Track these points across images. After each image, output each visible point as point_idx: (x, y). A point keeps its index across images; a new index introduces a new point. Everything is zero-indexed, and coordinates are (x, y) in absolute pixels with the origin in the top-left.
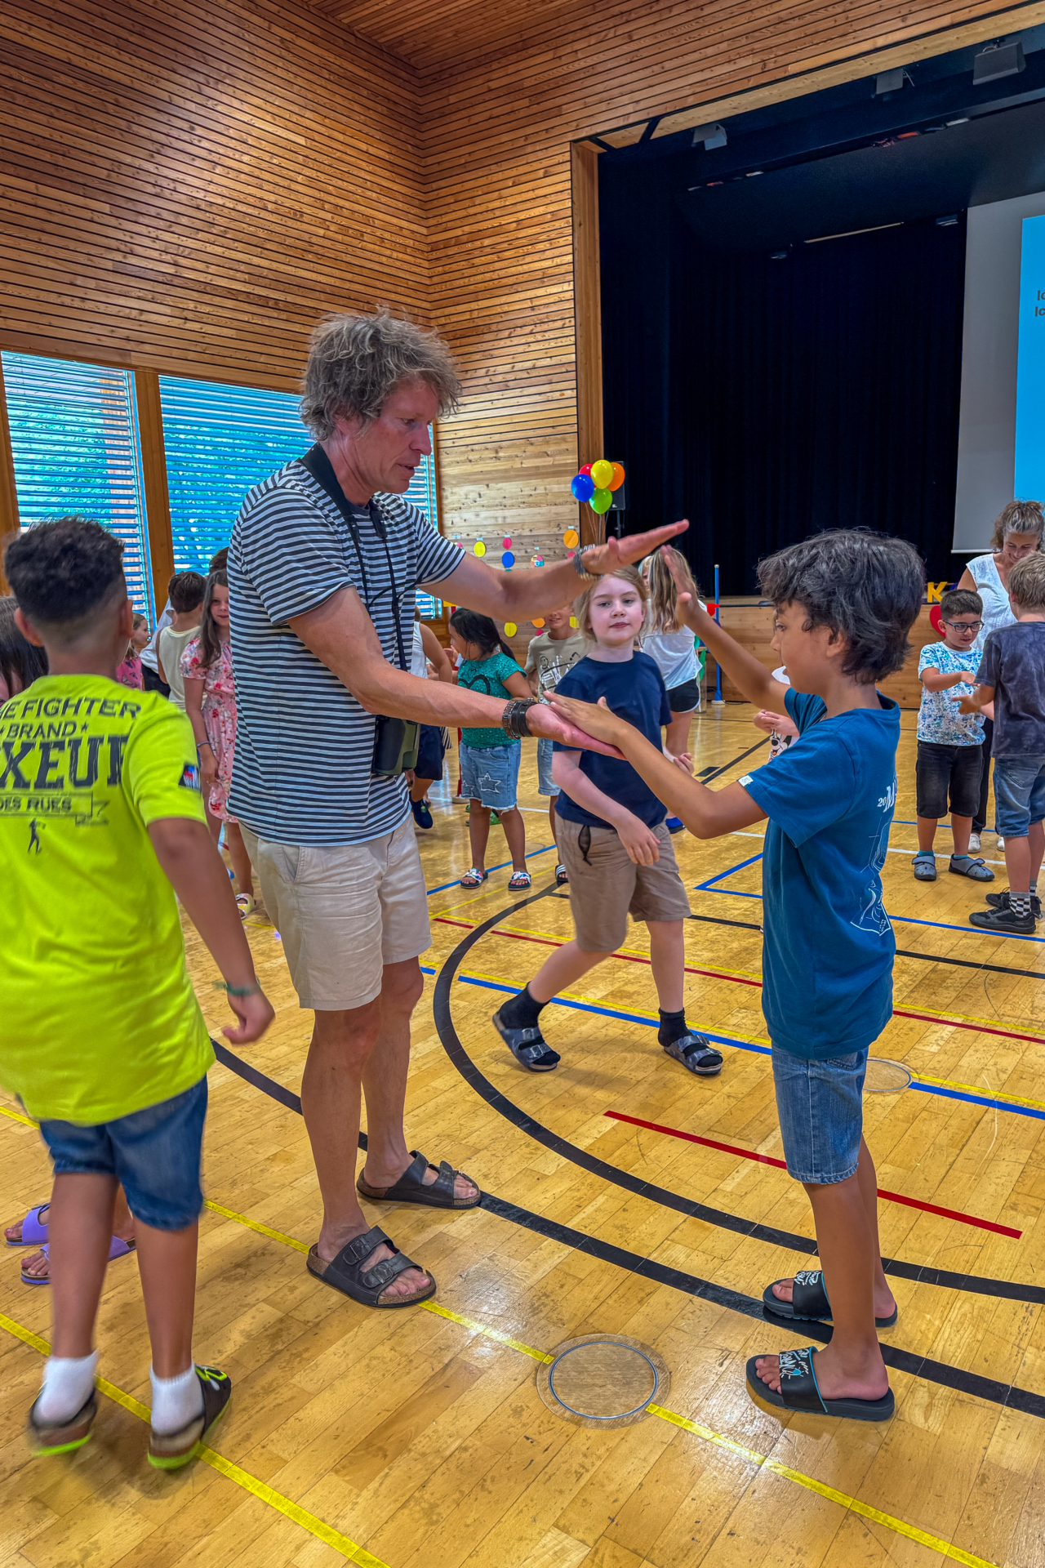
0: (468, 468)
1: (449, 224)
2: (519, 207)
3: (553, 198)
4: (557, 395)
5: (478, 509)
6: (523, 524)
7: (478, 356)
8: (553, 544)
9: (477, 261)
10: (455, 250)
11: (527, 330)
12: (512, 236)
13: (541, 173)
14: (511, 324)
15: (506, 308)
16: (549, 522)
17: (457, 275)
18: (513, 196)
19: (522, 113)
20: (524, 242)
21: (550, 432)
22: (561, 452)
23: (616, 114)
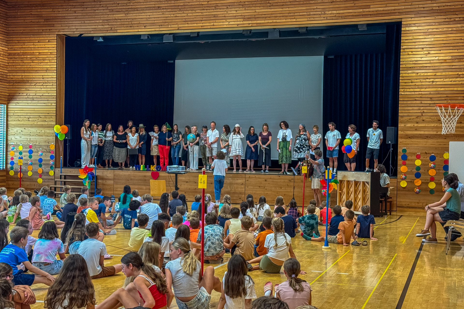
0: (18, 123)
1: (16, 49)
2: (40, 49)
3: (51, 48)
4: (50, 104)
5: (20, 135)
6: (37, 141)
7: (24, 89)
8: (46, 148)
9: (25, 61)
10: (18, 57)
11: (41, 84)
12: (37, 56)
13: (47, 41)
14: (36, 82)
15: (34, 77)
16: (46, 141)
17: (18, 64)
18: (38, 45)
19: (42, 23)
20: (41, 59)
21: (47, 115)
22: (50, 121)
23: (71, 31)
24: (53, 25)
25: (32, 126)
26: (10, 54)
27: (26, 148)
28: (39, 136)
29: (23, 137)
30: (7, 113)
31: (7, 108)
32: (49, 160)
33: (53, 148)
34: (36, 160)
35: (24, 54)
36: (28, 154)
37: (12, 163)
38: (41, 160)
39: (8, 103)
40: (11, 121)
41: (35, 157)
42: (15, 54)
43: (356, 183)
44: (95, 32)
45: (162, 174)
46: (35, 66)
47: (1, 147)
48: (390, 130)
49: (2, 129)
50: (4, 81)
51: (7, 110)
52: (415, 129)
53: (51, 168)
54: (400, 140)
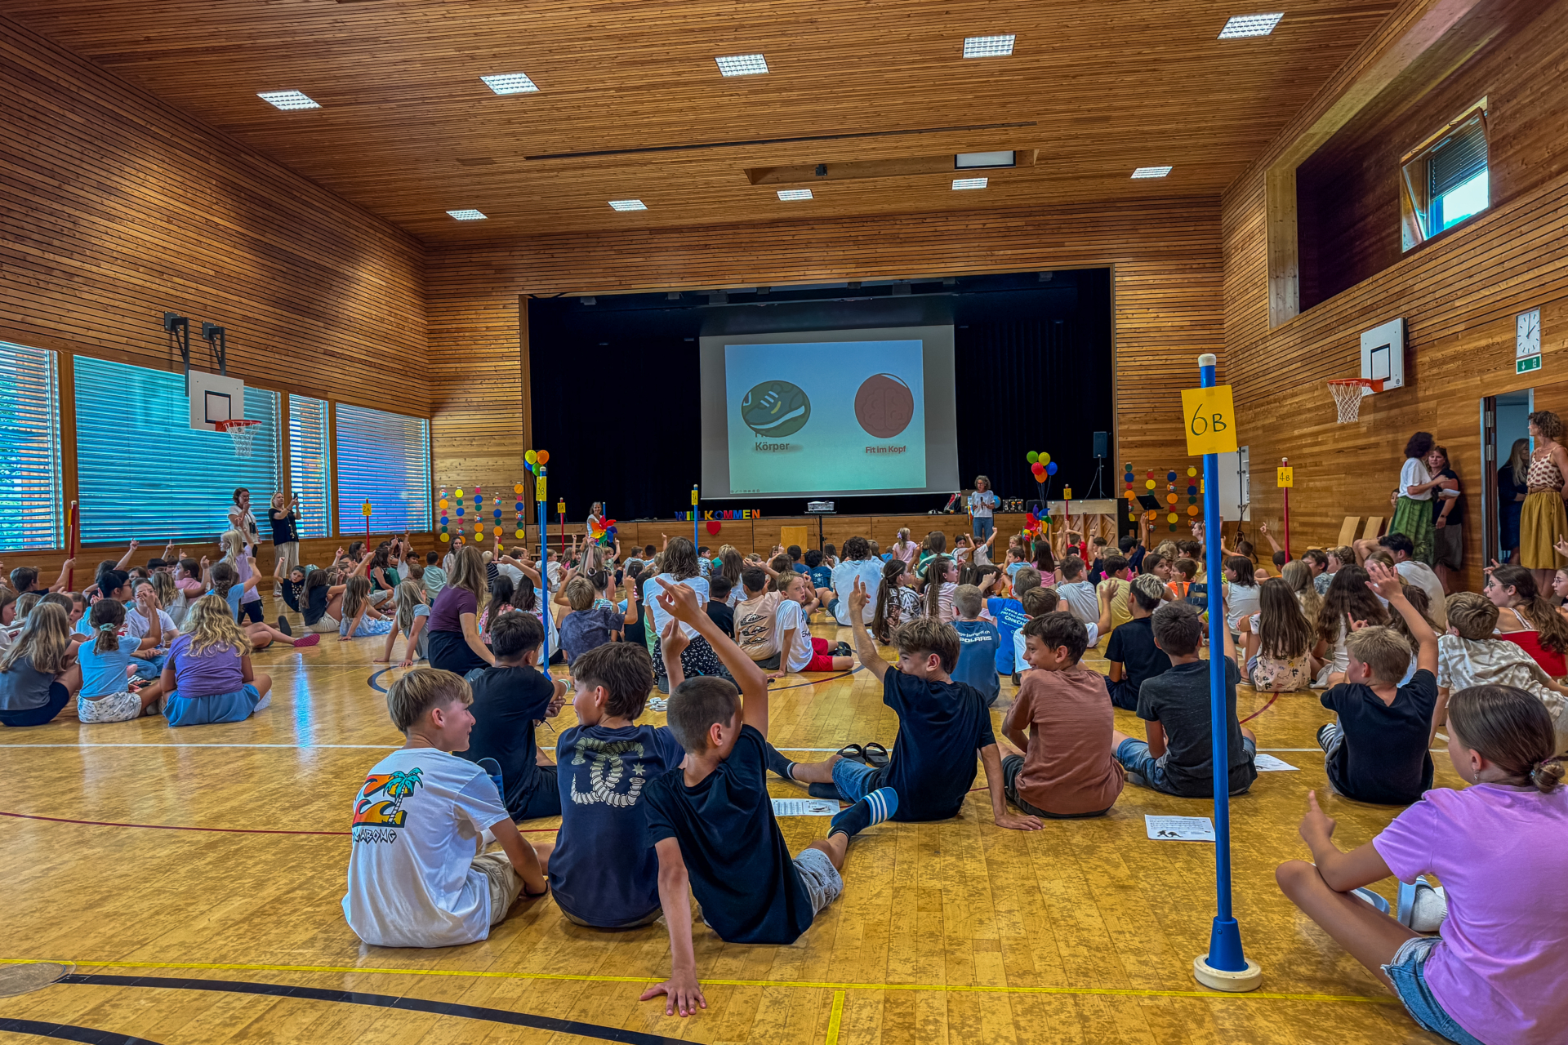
0: (452, 449)
1: (443, 322)
2: (488, 320)
3: (509, 319)
4: (511, 415)
5: (458, 472)
6: (488, 480)
7: (460, 391)
8: (508, 491)
9: (460, 343)
10: (447, 335)
11: (492, 381)
12: (483, 333)
13: (502, 306)
16: (504, 480)
17: (450, 348)
19: (490, 277)
20: (491, 337)
21: (507, 434)
22: (513, 444)
23: (546, 288)
24: (512, 279)
25: (478, 455)
26: (432, 332)
27: (469, 493)
28: (493, 470)
29: (462, 474)
30: (431, 434)
31: (431, 425)
32: (514, 512)
33: (518, 488)
34: (489, 513)
35: (458, 330)
36: (473, 503)
37: (445, 521)
38: (498, 513)
39: (432, 416)
40: (440, 447)
41: (488, 507)
42: (441, 331)
43: (1086, 517)
44: (589, 289)
45: (725, 524)
46: (481, 350)
47: (424, 494)
48: (1099, 437)
49: (424, 463)
50: (422, 377)
51: (431, 429)
52: (1144, 432)
53: (519, 525)
54: (1122, 451)
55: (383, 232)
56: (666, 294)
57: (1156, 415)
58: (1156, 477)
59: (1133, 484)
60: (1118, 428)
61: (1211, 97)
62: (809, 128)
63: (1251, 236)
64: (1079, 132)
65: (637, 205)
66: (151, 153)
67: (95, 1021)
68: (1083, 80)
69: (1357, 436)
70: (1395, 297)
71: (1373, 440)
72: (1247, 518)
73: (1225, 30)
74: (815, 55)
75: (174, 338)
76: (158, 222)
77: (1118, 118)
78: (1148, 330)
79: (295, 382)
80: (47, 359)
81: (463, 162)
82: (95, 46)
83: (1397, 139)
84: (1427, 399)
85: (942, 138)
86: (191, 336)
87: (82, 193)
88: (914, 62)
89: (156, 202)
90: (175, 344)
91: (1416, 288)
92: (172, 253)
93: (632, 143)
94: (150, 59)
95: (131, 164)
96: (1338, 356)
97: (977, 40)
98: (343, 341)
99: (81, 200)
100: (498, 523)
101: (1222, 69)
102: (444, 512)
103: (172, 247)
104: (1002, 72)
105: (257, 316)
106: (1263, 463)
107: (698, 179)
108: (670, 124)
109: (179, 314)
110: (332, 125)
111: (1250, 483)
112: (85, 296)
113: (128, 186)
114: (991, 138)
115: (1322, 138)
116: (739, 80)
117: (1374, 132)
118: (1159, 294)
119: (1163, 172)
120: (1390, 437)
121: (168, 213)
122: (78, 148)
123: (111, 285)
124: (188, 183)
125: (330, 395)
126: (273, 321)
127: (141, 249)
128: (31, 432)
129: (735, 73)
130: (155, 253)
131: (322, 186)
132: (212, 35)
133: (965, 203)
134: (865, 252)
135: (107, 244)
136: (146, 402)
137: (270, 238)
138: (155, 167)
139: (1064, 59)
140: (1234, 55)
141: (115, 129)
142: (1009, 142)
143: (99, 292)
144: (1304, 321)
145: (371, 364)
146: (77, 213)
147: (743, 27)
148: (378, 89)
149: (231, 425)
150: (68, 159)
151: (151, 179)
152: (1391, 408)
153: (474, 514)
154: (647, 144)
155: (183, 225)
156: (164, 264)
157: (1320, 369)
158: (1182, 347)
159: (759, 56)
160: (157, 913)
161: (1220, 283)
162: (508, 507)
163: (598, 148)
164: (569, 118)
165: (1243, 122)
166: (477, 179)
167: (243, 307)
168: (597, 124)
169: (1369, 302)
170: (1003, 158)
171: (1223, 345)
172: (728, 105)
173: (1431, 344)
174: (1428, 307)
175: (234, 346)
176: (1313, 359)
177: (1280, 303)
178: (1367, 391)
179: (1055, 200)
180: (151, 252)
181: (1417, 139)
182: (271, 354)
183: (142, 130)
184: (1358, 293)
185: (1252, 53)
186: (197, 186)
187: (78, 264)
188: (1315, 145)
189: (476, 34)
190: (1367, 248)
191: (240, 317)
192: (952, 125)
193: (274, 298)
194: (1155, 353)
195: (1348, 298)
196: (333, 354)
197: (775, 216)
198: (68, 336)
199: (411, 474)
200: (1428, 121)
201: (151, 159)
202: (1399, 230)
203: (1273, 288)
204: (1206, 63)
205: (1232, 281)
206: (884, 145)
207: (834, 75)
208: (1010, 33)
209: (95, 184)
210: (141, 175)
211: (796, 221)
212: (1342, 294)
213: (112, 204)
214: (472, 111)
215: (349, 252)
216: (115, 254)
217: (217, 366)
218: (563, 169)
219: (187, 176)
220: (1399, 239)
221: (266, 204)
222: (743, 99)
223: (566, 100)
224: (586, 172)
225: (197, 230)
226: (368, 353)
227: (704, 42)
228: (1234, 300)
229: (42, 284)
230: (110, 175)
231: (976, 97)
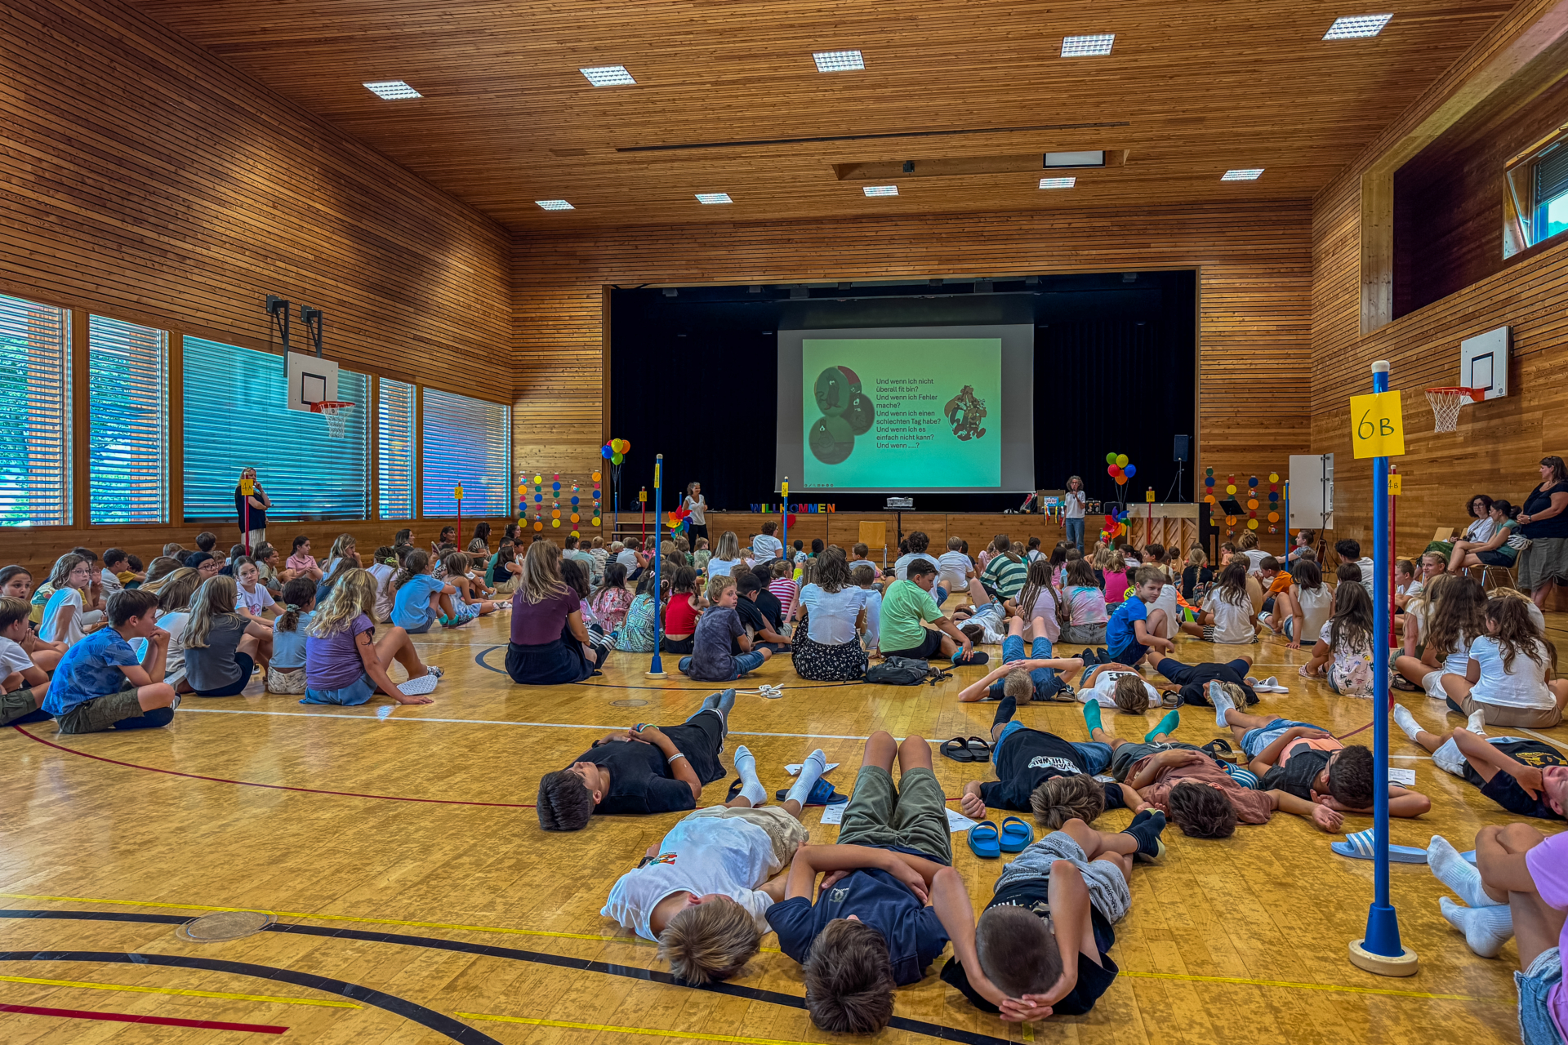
0: (532, 436)
1: (530, 310)
2: (572, 310)
3: (592, 309)
4: (592, 404)
5: (537, 458)
6: (567, 467)
7: (542, 379)
8: (586, 479)
9: (544, 331)
10: (531, 323)
11: (574, 370)
12: (566, 322)
13: (585, 296)
14: (564, 366)
16: (584, 467)
17: (533, 336)
18: (569, 303)
19: (575, 266)
20: (574, 327)
21: (586, 422)
22: (592, 432)
23: (628, 278)
24: (596, 270)
25: (557, 442)
26: (516, 320)
27: (547, 480)
28: (572, 458)
29: (541, 460)
30: (512, 420)
31: (512, 411)
32: (592, 500)
33: (597, 477)
34: (567, 500)
35: (542, 319)
36: (552, 490)
37: (523, 506)
38: (575, 500)
39: (514, 403)
40: (520, 433)
41: (565, 494)
42: (525, 319)
43: (1166, 520)
44: (672, 280)
45: (800, 518)
46: (563, 338)
47: (503, 479)
48: (1180, 440)
49: (504, 448)
50: (505, 364)
51: (512, 416)
52: (1226, 437)
53: (596, 512)
54: (1203, 455)
55: (473, 221)
56: (747, 287)
57: (1239, 420)
58: (1236, 482)
59: (1214, 489)
60: (1199, 431)
61: (1310, 99)
62: (901, 125)
63: (1343, 241)
64: (1172, 133)
65: (724, 199)
66: (260, 140)
67: (311, 967)
68: (1179, 80)
69: (1454, 446)
70: (1500, 304)
71: (1470, 450)
72: (1330, 526)
73: (1331, 31)
74: (913, 51)
75: (275, 320)
76: (265, 208)
77: (1214, 119)
78: (1233, 334)
79: (386, 366)
80: (158, 338)
81: (556, 152)
82: (212, 36)
83: (1501, 144)
84: (1529, 410)
85: (1031, 137)
86: (291, 318)
87: (196, 178)
88: (1010, 60)
89: (263, 187)
90: (276, 327)
91: (1523, 296)
92: (276, 238)
93: (723, 137)
94: (264, 49)
95: (241, 150)
96: (1435, 364)
97: (1076, 39)
98: (433, 327)
99: (194, 185)
100: (575, 510)
101: (1324, 70)
102: (523, 498)
103: (276, 231)
104: (1100, 72)
105: (351, 300)
106: (1348, 471)
107: (786, 173)
108: (762, 118)
109: (280, 297)
110: (432, 114)
111: (1335, 490)
112: (195, 277)
113: (238, 172)
114: (1082, 137)
115: (1424, 142)
116: (835, 76)
117: (1477, 136)
118: (1246, 297)
119: (1253, 174)
120: (1490, 447)
121: (273, 199)
122: (194, 135)
123: (219, 268)
124: (293, 169)
125: (418, 380)
126: (367, 306)
127: (247, 233)
128: (141, 409)
129: (831, 69)
130: (260, 238)
131: (416, 174)
132: (325, 26)
133: (1050, 202)
134: (948, 250)
135: (217, 228)
136: (246, 382)
137: (366, 224)
138: (263, 154)
139: (1163, 58)
140: (1339, 56)
141: (227, 117)
142: (1099, 141)
143: (209, 274)
144: (1398, 327)
145: (457, 350)
146: (191, 198)
147: (844, 23)
148: (480, 79)
149: (326, 406)
150: (184, 145)
151: (259, 166)
152: (1491, 418)
153: (551, 500)
154: (738, 138)
155: (287, 210)
156: (268, 248)
157: (1414, 377)
158: (1267, 352)
159: (856, 53)
160: (338, 871)
161: (1309, 287)
162: (586, 495)
163: (689, 141)
164: (663, 111)
165: (1341, 125)
166: (568, 170)
167: (339, 291)
168: (691, 118)
169: (1471, 310)
170: (1095, 157)
171: (1309, 351)
172: (822, 100)
173: (1539, 354)
174: (1536, 315)
175: (329, 329)
176: (1408, 366)
177: (1373, 309)
178: (1466, 400)
179: (1141, 201)
180: (257, 236)
181: (1524, 144)
182: (363, 338)
183: (254, 118)
184: (1459, 300)
185: (1357, 54)
186: (301, 173)
187: (190, 247)
188: (1415, 148)
189: (579, 27)
190: (1465, 254)
191: (336, 301)
192: (1045, 124)
193: (368, 283)
194: (1240, 357)
195: (1448, 305)
196: (421, 340)
197: (859, 211)
198: (179, 317)
199: (491, 461)
200: (1536, 126)
201: (260, 146)
202: (1501, 237)
203: (1366, 293)
204: (1308, 64)
205: (1321, 286)
206: (974, 143)
207: (930, 72)
208: (1110, 33)
209: (207, 169)
210: (251, 162)
211: (881, 216)
212: (1442, 301)
213: (223, 190)
214: (569, 102)
215: (440, 240)
216: (224, 238)
217: (313, 349)
218: (654, 162)
219: (292, 163)
220: (1501, 246)
221: (364, 190)
222: (838, 95)
223: (662, 93)
224: (676, 164)
225: (300, 216)
226: (455, 339)
227: (802, 38)
228: (1322, 305)
229: (157, 266)
230: (222, 162)
231: (1072, 97)
